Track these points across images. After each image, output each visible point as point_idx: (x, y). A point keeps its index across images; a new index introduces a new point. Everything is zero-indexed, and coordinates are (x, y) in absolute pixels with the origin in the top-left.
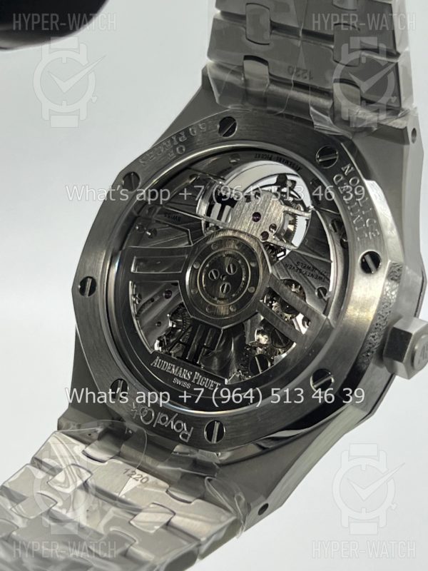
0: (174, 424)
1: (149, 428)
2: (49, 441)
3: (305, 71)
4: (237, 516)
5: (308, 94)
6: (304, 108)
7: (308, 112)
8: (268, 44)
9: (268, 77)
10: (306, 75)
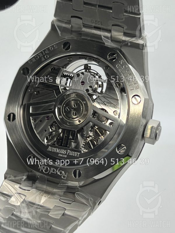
0: (59, 172)
1: (48, 174)
2: (3, 184)
3: (99, 22)
4: (91, 207)
5: (100, 31)
6: (99, 37)
7: (101, 39)
8: (82, 11)
9: (82, 25)
10: (99, 23)
